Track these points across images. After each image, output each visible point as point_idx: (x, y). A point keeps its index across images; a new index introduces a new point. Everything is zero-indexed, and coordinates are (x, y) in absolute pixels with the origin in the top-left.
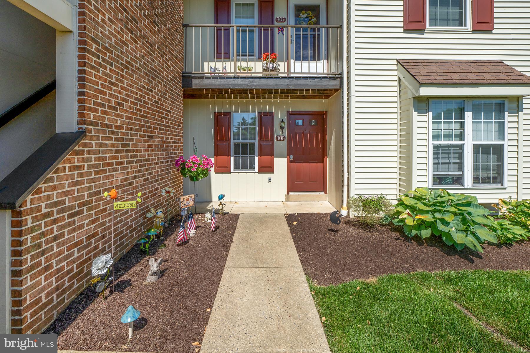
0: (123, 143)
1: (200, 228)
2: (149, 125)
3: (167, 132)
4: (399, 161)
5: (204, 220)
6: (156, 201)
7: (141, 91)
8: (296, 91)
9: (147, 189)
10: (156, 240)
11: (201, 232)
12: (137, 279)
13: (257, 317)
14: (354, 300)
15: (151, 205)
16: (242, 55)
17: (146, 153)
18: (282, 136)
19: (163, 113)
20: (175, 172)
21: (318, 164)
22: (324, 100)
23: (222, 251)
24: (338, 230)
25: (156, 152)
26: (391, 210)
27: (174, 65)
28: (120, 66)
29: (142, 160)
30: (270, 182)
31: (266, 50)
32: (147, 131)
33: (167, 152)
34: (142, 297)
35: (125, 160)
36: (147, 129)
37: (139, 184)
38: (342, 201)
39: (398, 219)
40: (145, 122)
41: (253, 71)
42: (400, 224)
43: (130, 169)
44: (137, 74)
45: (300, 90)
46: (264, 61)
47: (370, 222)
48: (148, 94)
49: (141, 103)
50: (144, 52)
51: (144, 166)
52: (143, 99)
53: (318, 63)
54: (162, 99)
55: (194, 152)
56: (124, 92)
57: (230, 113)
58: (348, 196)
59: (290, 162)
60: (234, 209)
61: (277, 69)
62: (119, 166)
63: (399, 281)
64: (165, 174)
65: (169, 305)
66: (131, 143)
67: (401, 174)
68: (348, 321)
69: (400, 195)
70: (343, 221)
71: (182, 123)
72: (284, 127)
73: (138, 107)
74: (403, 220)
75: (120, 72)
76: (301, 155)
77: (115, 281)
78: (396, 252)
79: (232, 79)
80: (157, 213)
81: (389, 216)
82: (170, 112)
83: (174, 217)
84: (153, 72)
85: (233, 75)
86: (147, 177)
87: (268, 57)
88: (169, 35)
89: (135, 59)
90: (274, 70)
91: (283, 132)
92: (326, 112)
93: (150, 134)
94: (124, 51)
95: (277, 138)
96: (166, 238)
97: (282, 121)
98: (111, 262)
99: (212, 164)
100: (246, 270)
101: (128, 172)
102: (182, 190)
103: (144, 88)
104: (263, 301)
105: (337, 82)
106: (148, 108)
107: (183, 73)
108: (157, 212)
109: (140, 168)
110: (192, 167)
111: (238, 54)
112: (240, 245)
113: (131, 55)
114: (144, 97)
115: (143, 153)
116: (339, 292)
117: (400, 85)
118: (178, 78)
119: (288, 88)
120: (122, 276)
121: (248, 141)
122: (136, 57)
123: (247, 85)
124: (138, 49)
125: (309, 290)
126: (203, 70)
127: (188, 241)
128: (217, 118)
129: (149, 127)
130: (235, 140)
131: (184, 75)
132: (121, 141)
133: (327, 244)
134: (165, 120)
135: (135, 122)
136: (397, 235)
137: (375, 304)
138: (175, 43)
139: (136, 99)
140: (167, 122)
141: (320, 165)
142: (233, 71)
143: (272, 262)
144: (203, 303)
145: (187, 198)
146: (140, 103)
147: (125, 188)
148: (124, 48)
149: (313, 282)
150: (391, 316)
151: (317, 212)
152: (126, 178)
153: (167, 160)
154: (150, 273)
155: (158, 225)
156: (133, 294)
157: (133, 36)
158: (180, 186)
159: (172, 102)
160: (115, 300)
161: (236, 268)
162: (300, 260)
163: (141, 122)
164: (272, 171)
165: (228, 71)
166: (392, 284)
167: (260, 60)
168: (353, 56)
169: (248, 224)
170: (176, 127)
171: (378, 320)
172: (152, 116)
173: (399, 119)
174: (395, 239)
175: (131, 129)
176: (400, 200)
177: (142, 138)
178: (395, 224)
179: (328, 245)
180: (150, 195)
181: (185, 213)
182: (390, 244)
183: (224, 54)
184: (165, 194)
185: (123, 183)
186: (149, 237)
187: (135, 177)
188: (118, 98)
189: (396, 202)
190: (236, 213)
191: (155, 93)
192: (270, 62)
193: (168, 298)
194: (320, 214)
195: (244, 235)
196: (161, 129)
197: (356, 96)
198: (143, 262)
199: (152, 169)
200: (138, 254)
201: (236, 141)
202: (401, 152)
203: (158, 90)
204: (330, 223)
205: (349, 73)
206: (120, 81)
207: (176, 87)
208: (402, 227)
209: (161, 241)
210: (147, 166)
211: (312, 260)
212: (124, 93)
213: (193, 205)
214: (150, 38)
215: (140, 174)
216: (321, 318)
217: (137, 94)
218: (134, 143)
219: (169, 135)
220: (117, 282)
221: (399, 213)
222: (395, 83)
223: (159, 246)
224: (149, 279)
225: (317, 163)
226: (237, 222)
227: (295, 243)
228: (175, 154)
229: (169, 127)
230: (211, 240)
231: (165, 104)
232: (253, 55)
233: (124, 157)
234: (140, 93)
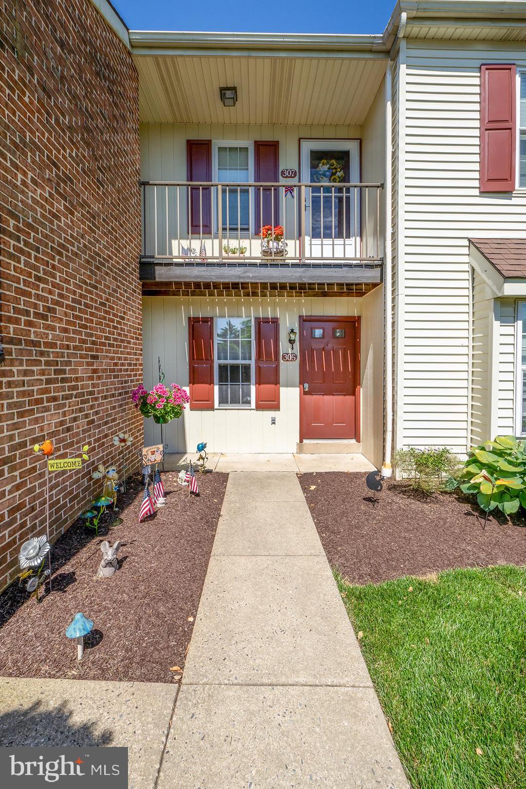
0: (57, 369)
1: (171, 494)
2: (94, 339)
3: (120, 349)
4: (470, 395)
5: (176, 482)
6: (105, 453)
7: (81, 288)
8: (312, 286)
9: (92, 436)
10: (108, 513)
11: (173, 500)
12: (83, 571)
13: (263, 630)
14: (405, 606)
15: (98, 460)
16: (230, 229)
17: (90, 382)
18: (292, 354)
19: (113, 321)
20: (132, 409)
21: (347, 397)
22: (355, 299)
23: (205, 529)
24: (378, 500)
25: (104, 381)
26: (459, 470)
27: (128, 246)
28: (49, 251)
29: (84, 393)
30: (274, 423)
31: (267, 222)
32: (90, 349)
33: (119, 379)
34: (92, 599)
35: (61, 394)
36: (90, 346)
37: (81, 429)
38: (384, 454)
39: (469, 485)
40: (87, 335)
41: (247, 254)
42: (472, 491)
43: (67, 407)
44: (74, 262)
45: (319, 284)
46: (263, 238)
47: (427, 488)
48: (91, 293)
49: (81, 307)
50: (83, 229)
51: (87, 401)
52: (83, 300)
53: (348, 241)
54: (112, 298)
55: (160, 379)
56: (57, 291)
57: (212, 319)
58: (393, 448)
59: (304, 393)
60: (219, 464)
61: (284, 251)
62: (53, 404)
63: (471, 578)
64: (118, 413)
65: (133, 612)
66: (68, 368)
67: (473, 415)
68: (396, 638)
69: (471, 446)
70: (385, 485)
71: (140, 334)
72: (294, 340)
73: (77, 313)
74: (477, 486)
75: (50, 261)
76: (321, 383)
77: (52, 574)
78: (466, 534)
79: (216, 268)
80: (108, 472)
81: (455, 480)
82: (123, 318)
83: (132, 477)
84: (97, 258)
85: (218, 260)
86: (92, 418)
87: (269, 232)
88: (119, 199)
89: (71, 239)
90: (280, 252)
91: (293, 348)
92: (359, 317)
93: (94, 353)
94: (55, 228)
95: (284, 357)
96: (122, 509)
97: (292, 331)
98: (48, 548)
99: (186, 398)
100: (242, 560)
101: (65, 411)
102: (143, 436)
103: (85, 283)
104: (270, 606)
105: (376, 272)
106: (92, 314)
107: (142, 257)
108: (107, 470)
109: (81, 406)
110: (157, 402)
111: (224, 227)
112: (233, 521)
113: (64, 233)
114: (85, 297)
115: (85, 382)
116: (382, 595)
117: (473, 279)
118: (133, 266)
119: (300, 281)
120: (61, 567)
121: (240, 362)
122: (72, 236)
123: (239, 277)
124: (75, 224)
125: (337, 590)
126: (171, 253)
127: (155, 514)
128: (193, 325)
129: (93, 343)
130: (220, 359)
131: (142, 260)
132: (54, 366)
133: (362, 520)
134: (116, 331)
135: (73, 336)
136: (467, 507)
137: (436, 614)
138: (129, 212)
139: (74, 301)
140: (119, 334)
141: (350, 399)
142: (217, 254)
143: (281, 548)
144: (181, 609)
145: (152, 450)
146: (79, 306)
147: (61, 436)
148: (55, 224)
149: (343, 578)
150: (461, 632)
151: (346, 471)
152: (62, 420)
153: (120, 391)
154: (103, 563)
155: (110, 490)
156: (79, 594)
157: (67, 204)
158: (139, 430)
159: (126, 302)
160: (54, 602)
161: (228, 556)
162: (323, 545)
163: (82, 336)
164: (277, 407)
165: (209, 254)
166: (462, 584)
167: (257, 236)
168: (402, 233)
169: (242, 488)
170: (132, 341)
171: (441, 637)
172: (98, 326)
173: (471, 331)
174: (465, 514)
175: (68, 347)
176: (472, 455)
177: (83, 360)
178: (465, 492)
179: (363, 523)
180: (97, 444)
181: (147, 471)
182: (457, 522)
183: (203, 226)
184: (119, 443)
185: (58, 429)
186: (97, 508)
187: (75, 419)
188: (48, 300)
189: (465, 458)
190: (224, 472)
191: (102, 290)
192: (273, 240)
193: (131, 601)
194: (351, 474)
195: (238, 505)
196: (110, 345)
197: (406, 296)
198: (92, 545)
199: (99, 405)
200: (83, 533)
201: (223, 362)
202: (474, 382)
203: (105, 286)
204: (367, 489)
205: (394, 258)
206: (51, 274)
207: (131, 280)
208: (476, 496)
209: (116, 514)
210: (92, 402)
211: (341, 546)
212: (57, 293)
213: (161, 460)
214: (92, 206)
215: (82, 413)
216: (357, 633)
217: (74, 293)
218: (73, 367)
219: (122, 353)
220: (54, 575)
221: (470, 475)
222: (466, 276)
223: (112, 522)
224: (101, 573)
225: (345, 395)
226: (226, 485)
227: (314, 518)
228: (132, 381)
229: (122, 341)
230: (188, 513)
231: (115, 307)
232: (248, 229)
233: (58, 390)
234: (78, 291)
